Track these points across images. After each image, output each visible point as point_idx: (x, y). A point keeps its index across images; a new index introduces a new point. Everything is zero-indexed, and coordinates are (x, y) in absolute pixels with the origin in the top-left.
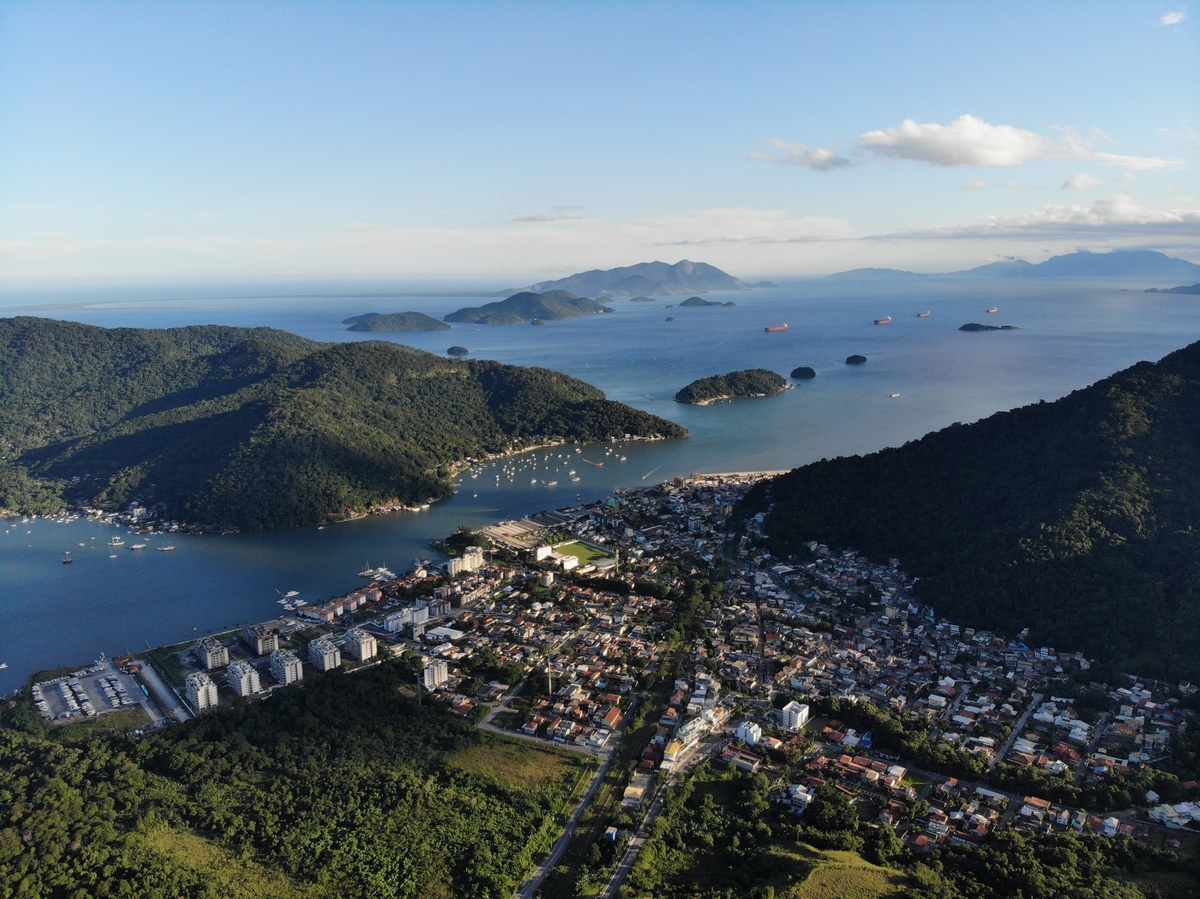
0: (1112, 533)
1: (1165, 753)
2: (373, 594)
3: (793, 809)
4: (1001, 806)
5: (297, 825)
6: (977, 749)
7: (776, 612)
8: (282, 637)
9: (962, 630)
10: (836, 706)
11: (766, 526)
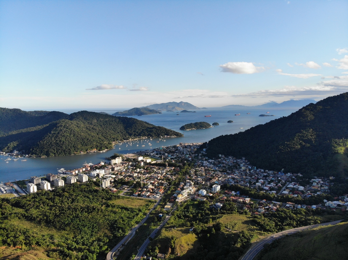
2: (88, 168)
5: (60, 217)
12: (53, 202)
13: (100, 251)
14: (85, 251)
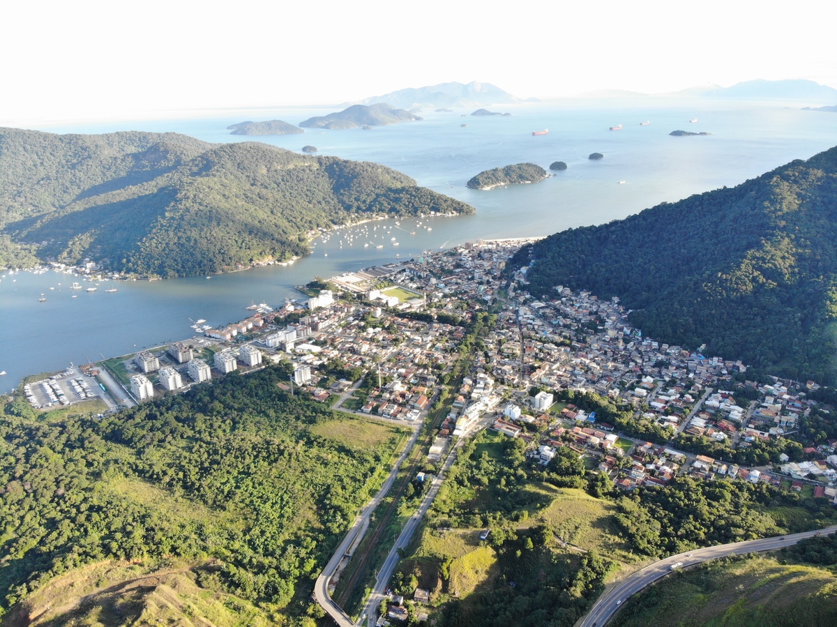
0: (767, 280)
1: (794, 429)
2: (258, 322)
3: (541, 461)
4: (680, 461)
5: (211, 474)
6: (666, 424)
7: (533, 334)
8: (196, 351)
9: (660, 346)
10: (571, 395)
11: (529, 276)
12: (193, 428)
13: (300, 573)
14: (272, 571)
